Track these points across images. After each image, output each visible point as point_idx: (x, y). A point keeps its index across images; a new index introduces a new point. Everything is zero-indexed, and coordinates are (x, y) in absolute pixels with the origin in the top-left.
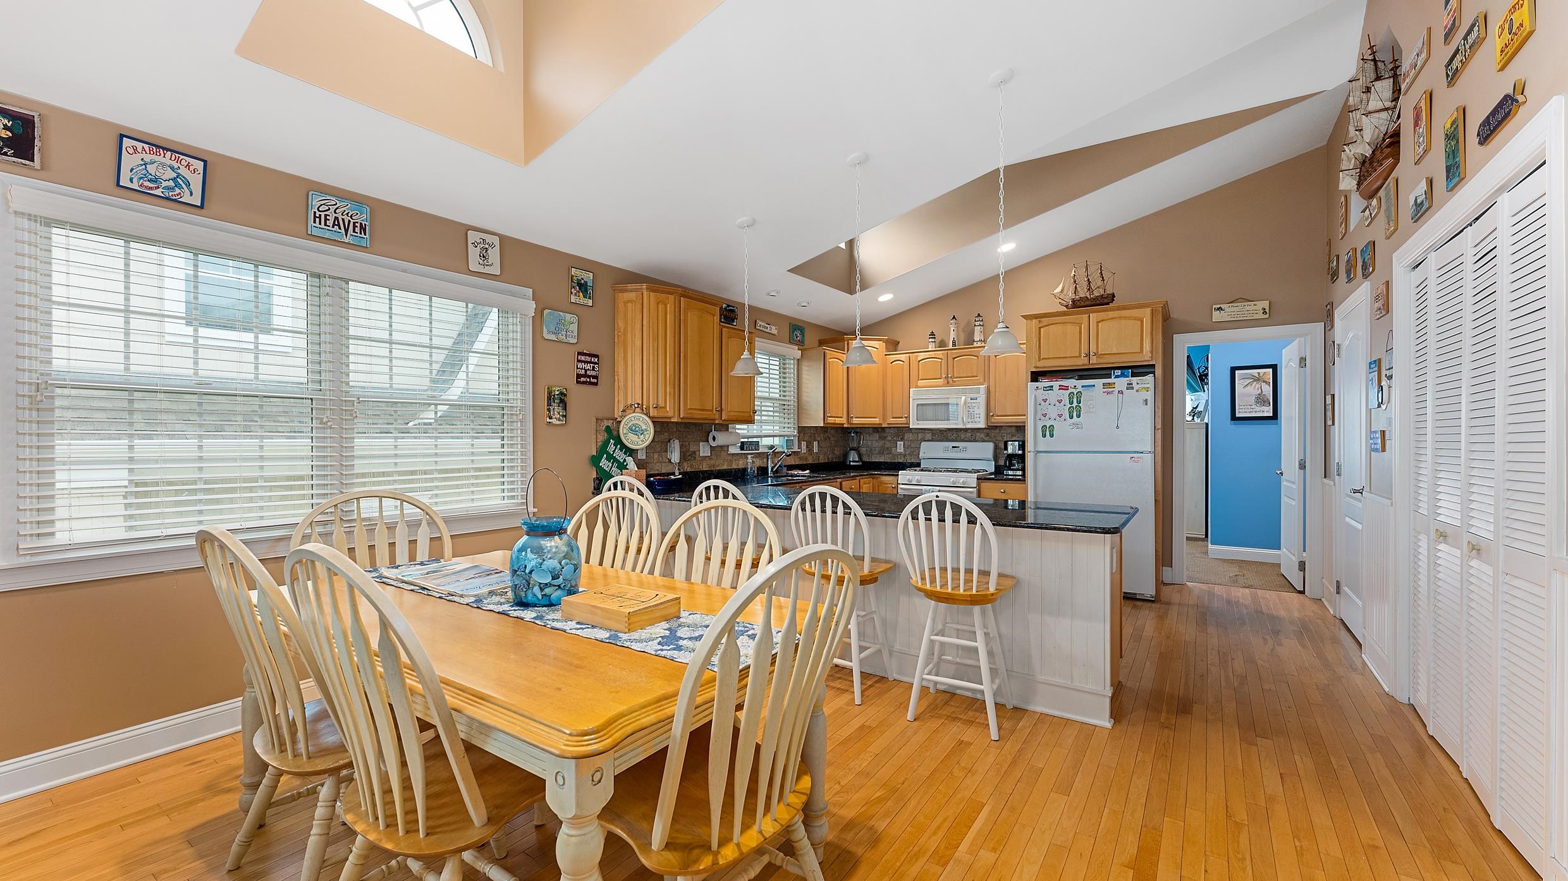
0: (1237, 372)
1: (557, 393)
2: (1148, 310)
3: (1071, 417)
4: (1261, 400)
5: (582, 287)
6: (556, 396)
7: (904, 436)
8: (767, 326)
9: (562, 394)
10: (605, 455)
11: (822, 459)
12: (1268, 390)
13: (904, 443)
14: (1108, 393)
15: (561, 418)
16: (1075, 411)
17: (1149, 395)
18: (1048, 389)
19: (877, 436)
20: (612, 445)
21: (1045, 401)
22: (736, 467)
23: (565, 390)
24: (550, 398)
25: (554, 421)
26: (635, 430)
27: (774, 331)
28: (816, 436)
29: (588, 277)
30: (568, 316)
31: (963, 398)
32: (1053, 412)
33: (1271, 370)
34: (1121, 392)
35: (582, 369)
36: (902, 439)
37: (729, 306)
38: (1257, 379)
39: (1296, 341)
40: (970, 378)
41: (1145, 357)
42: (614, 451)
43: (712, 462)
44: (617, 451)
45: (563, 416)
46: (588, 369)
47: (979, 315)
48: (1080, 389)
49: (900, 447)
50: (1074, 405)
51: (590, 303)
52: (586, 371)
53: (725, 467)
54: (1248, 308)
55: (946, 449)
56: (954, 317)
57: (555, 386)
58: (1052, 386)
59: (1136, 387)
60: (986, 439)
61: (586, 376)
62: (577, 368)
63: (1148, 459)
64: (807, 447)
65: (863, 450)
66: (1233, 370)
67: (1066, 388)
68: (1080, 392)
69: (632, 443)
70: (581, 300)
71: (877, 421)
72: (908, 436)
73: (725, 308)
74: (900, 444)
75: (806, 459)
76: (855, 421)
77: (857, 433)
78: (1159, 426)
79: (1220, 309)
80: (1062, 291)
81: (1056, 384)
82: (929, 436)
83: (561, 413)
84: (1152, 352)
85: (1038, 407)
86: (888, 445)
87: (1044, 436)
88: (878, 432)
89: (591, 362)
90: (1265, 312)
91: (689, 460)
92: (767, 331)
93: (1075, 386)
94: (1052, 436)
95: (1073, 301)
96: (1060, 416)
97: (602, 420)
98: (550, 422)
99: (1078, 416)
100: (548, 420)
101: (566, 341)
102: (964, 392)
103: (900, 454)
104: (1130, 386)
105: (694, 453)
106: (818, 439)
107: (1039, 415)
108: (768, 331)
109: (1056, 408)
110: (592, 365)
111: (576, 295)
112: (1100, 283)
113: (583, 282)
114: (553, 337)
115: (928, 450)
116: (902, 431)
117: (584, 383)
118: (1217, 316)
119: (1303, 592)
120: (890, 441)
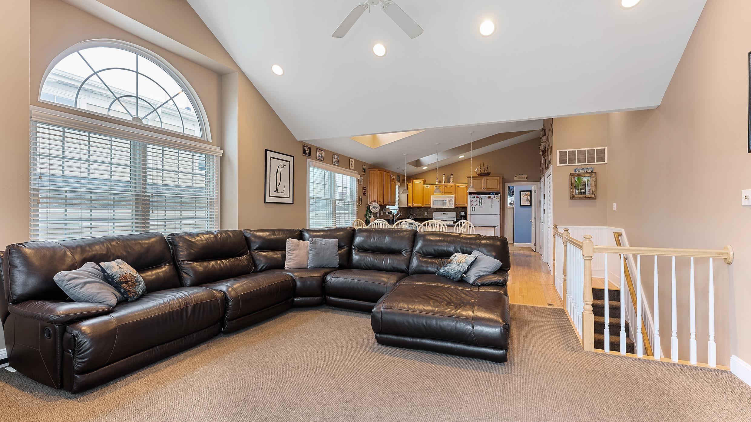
0: (521, 192)
2: (499, 177)
3: (480, 205)
4: (527, 200)
6: (360, 199)
8: (393, 176)
12: (529, 198)
14: (489, 199)
16: (481, 204)
17: (499, 200)
18: (473, 197)
20: (368, 212)
21: (473, 200)
23: (362, 197)
25: (360, 205)
26: (374, 207)
29: (366, 167)
30: (362, 178)
31: (448, 199)
32: (475, 204)
34: (492, 199)
36: (427, 211)
39: (534, 186)
40: (449, 193)
41: (498, 190)
47: (452, 174)
48: (482, 198)
49: (426, 213)
50: (480, 202)
51: (365, 174)
52: (364, 192)
54: (523, 177)
55: (441, 214)
56: (444, 174)
57: (360, 196)
59: (496, 197)
60: (453, 211)
63: (499, 216)
67: (478, 197)
69: (374, 211)
71: (421, 205)
74: (426, 212)
76: (414, 205)
77: (412, 209)
78: (501, 208)
79: (516, 177)
80: (477, 170)
81: (476, 196)
82: (435, 210)
83: (361, 203)
84: (500, 188)
85: (471, 202)
87: (473, 210)
88: (419, 209)
89: (365, 190)
90: (526, 178)
94: (474, 210)
95: (480, 173)
96: (477, 205)
97: (366, 205)
101: (362, 184)
102: (448, 197)
103: (426, 216)
104: (494, 197)
107: (471, 204)
108: (393, 178)
109: (476, 202)
111: (363, 172)
112: (487, 169)
113: (364, 169)
115: (435, 214)
116: (428, 209)
117: (364, 195)
118: (515, 179)
119: (535, 251)
120: (423, 212)
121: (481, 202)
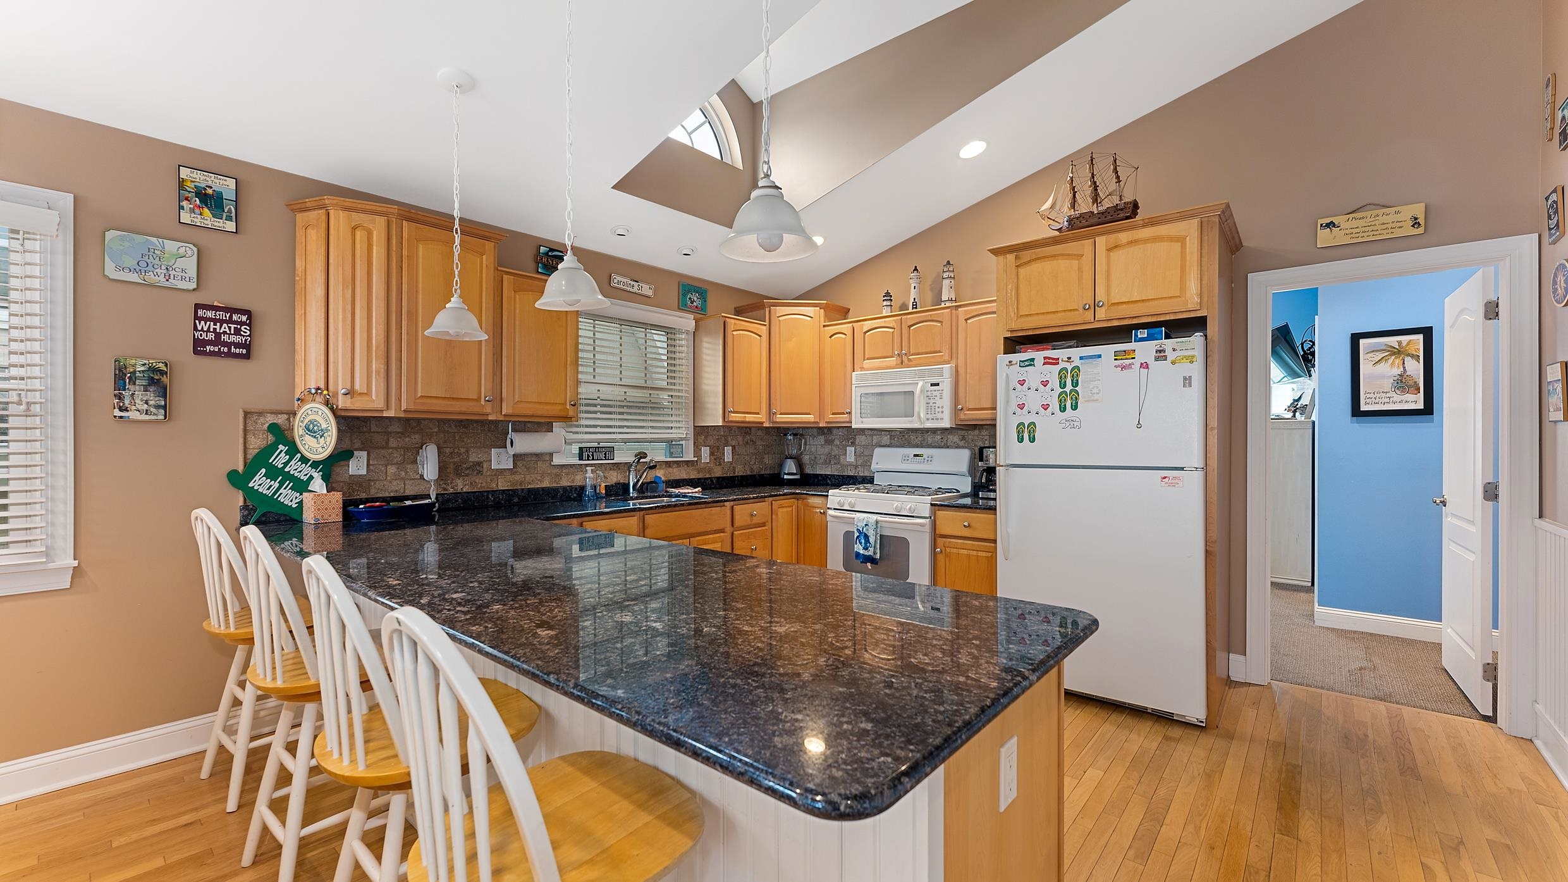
0: (1362, 342)
1: (142, 368)
2: (1195, 222)
3: (1063, 409)
4: (1402, 384)
5: (210, 200)
6: (138, 374)
7: (855, 439)
8: (632, 283)
9: (153, 370)
10: (263, 470)
11: (740, 471)
12: (1416, 369)
13: (855, 449)
14: (1123, 368)
15: (153, 410)
16: (1069, 400)
17: (1196, 371)
18: (1027, 363)
19: (822, 439)
20: (283, 454)
21: (1022, 383)
22: (569, 484)
23: (161, 365)
24: (122, 377)
25: (133, 415)
27: (647, 290)
28: (729, 439)
29: (227, 187)
30: (171, 246)
31: (921, 384)
32: (1033, 401)
33: (1420, 337)
34: (1145, 366)
35: (208, 330)
36: (853, 444)
37: (552, 250)
38: (1397, 352)
39: (1479, 274)
40: (932, 355)
41: (1190, 303)
42: (286, 464)
43: (517, 478)
44: (293, 462)
45: (158, 407)
46: (225, 333)
47: (948, 263)
48: (1077, 363)
49: (850, 455)
50: (1067, 389)
51: (231, 226)
52: (218, 335)
53: (546, 484)
54: (1382, 219)
55: (905, 459)
56: (916, 269)
57: (136, 358)
58: (1033, 360)
59: (1169, 353)
60: (962, 443)
61: (217, 341)
62: (195, 329)
63: (1193, 484)
64: (712, 454)
65: (806, 458)
66: (1355, 339)
67: (1055, 361)
68: (1078, 368)
69: (310, 450)
70: (207, 218)
71: (810, 418)
72: (861, 439)
73: (546, 254)
74: (850, 450)
75: (710, 471)
76: (780, 418)
77: (795, 435)
78: (1214, 422)
79: (1330, 225)
80: (1053, 207)
81: (1039, 355)
82: (886, 439)
83: (151, 403)
84: (1201, 296)
85: (1013, 394)
86: (836, 451)
87: (1021, 440)
88: (823, 434)
89: (230, 321)
90: (1416, 224)
91: (467, 475)
92: (631, 290)
93: (1069, 358)
94: (1032, 440)
95: (1070, 220)
96: (1046, 407)
97: (261, 414)
98: (121, 417)
99: (1075, 407)
100: (117, 413)
101: (167, 284)
102: (921, 375)
103: (851, 465)
104: (1161, 355)
105: (479, 464)
106: (734, 443)
107: (1014, 407)
108: (635, 290)
109: (1038, 394)
110: (233, 326)
111: (192, 211)
112: (1113, 186)
113: (210, 191)
114: (134, 278)
115: (884, 460)
116: (851, 434)
117: (212, 354)
118: (1325, 238)
119: (1492, 719)
120: (837, 446)
121: (1069, 387)
